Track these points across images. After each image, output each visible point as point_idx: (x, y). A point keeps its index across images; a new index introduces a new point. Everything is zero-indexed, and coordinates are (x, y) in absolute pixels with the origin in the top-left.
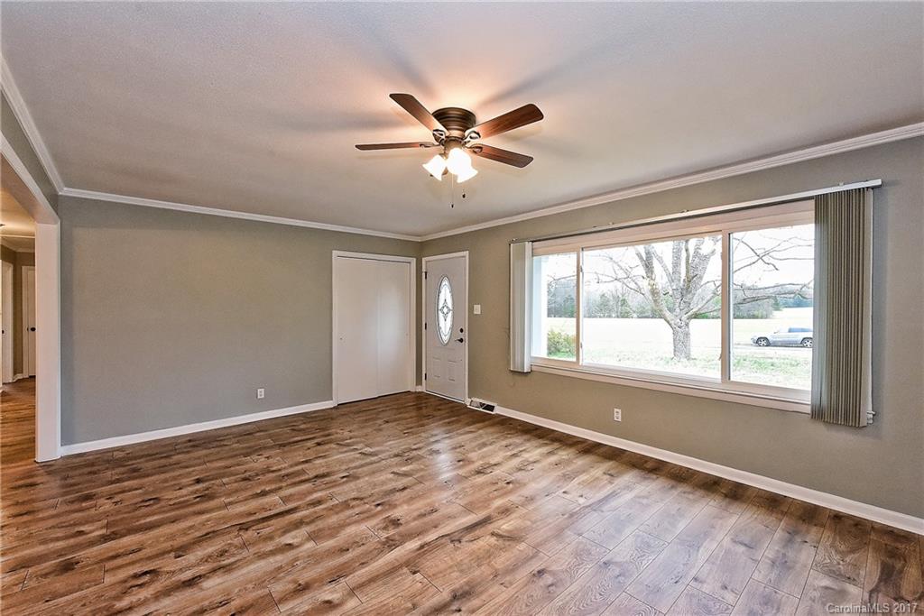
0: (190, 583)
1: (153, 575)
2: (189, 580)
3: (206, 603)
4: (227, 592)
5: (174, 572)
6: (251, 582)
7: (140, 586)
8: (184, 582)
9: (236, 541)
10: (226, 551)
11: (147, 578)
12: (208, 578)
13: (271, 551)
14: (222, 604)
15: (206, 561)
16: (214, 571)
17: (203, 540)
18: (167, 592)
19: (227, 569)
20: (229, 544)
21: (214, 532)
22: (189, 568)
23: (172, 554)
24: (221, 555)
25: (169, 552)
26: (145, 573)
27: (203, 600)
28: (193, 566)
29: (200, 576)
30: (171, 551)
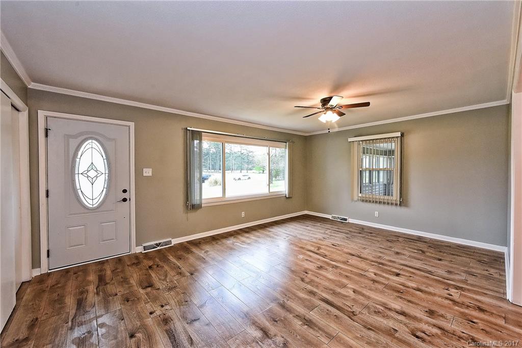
0: (403, 313)
1: (415, 333)
2: (402, 315)
3: (405, 302)
4: (395, 299)
5: (405, 324)
6: (385, 295)
7: (424, 332)
8: (405, 316)
9: (365, 311)
10: (375, 312)
11: (419, 334)
12: (395, 309)
13: (362, 296)
14: (401, 298)
15: (387, 316)
16: (390, 309)
17: (375, 327)
18: (415, 318)
19: (384, 305)
20: (369, 313)
21: (365, 327)
22: (397, 320)
23: (397, 335)
24: (379, 312)
25: (397, 338)
26: (417, 337)
27: (405, 304)
28: (395, 319)
29: (397, 312)
30: (395, 338)
